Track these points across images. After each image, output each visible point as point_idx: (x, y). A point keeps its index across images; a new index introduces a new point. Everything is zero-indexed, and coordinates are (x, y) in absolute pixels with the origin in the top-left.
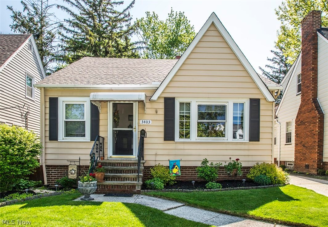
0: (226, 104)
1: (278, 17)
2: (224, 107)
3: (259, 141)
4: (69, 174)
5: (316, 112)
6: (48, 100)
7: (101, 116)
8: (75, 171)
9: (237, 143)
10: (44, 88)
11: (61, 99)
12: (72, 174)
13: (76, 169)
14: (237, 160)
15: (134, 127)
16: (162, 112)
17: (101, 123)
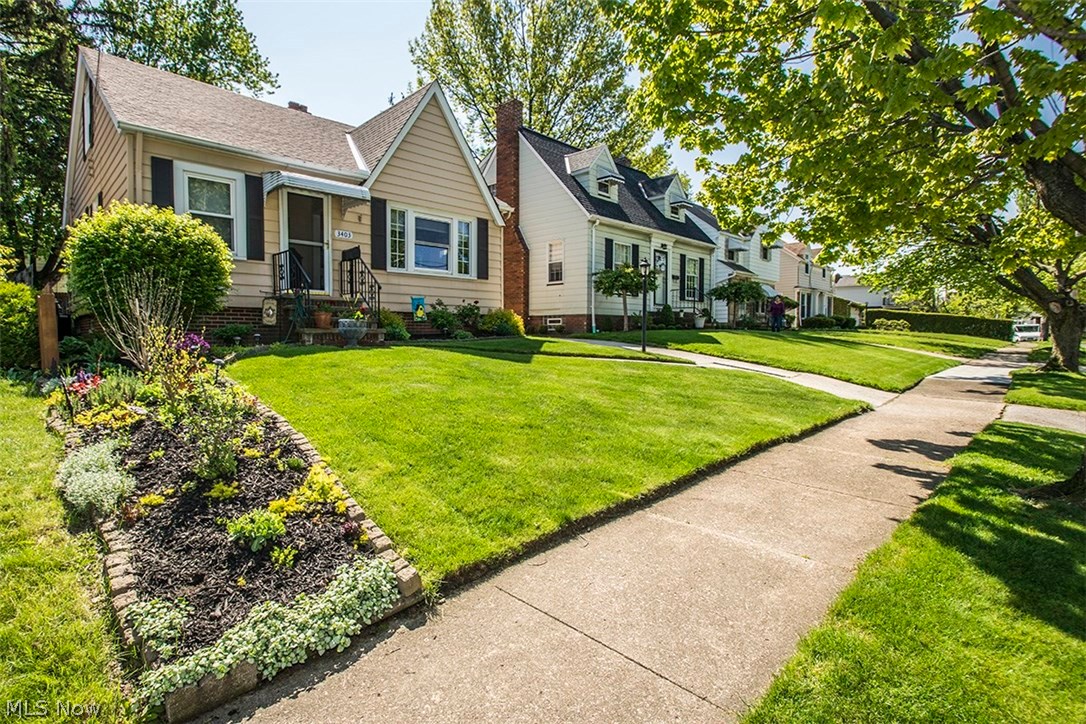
0: (449, 221)
1: (414, 58)
2: (448, 225)
3: (487, 279)
4: (265, 315)
5: (520, 245)
6: (149, 162)
7: (267, 214)
8: (273, 310)
9: (463, 280)
10: (144, 133)
11: (178, 165)
12: (268, 315)
13: (275, 308)
14: (476, 302)
15: (325, 241)
16: (367, 220)
17: (267, 226)
